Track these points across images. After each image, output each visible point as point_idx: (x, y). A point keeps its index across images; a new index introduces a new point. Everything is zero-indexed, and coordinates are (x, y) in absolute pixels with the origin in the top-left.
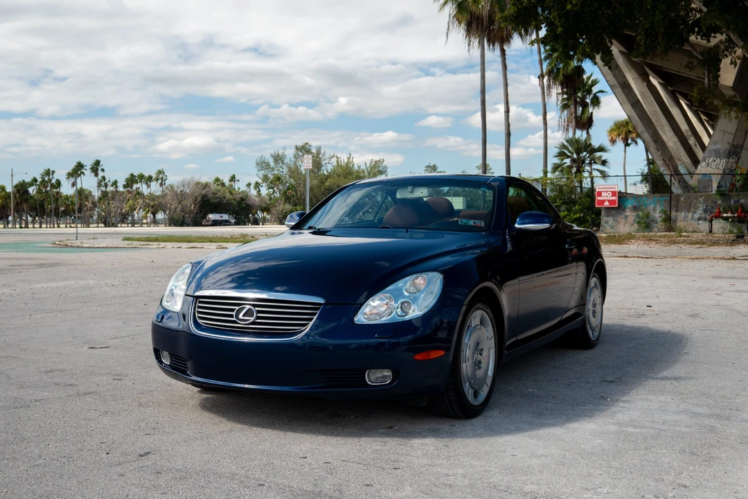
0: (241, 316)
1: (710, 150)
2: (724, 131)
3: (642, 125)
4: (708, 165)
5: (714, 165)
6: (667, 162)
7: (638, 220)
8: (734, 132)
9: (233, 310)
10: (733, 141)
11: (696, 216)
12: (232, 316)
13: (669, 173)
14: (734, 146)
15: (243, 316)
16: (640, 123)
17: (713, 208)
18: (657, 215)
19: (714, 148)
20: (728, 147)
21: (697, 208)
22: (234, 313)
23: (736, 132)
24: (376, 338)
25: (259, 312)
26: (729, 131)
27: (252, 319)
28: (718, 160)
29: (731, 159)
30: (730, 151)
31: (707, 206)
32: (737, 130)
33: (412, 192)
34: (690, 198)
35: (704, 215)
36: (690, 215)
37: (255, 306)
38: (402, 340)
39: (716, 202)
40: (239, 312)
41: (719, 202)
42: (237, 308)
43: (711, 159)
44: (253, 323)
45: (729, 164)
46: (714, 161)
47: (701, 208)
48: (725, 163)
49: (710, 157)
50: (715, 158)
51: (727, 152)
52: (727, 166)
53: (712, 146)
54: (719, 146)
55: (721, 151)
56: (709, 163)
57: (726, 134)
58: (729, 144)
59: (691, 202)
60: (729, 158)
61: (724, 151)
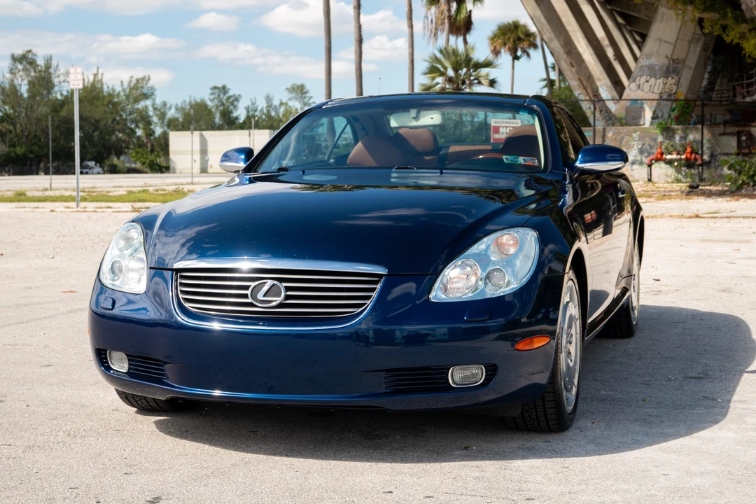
0: (260, 296)
1: (642, 67)
2: (660, 40)
3: (550, 30)
4: (639, 87)
5: (647, 87)
6: (585, 83)
8: (673, 41)
9: (247, 288)
10: (672, 55)
11: (630, 158)
12: (245, 296)
13: (588, 98)
14: (673, 60)
15: (264, 296)
16: (548, 27)
17: (651, 147)
19: (647, 63)
20: (666, 61)
21: (630, 147)
22: (249, 292)
23: (676, 42)
24: (467, 322)
25: (287, 289)
26: (667, 40)
27: (278, 300)
28: (652, 81)
29: (670, 78)
30: (668, 68)
31: (643, 145)
32: (677, 38)
33: (416, 118)
34: (619, 133)
35: (639, 158)
37: (281, 280)
38: (491, 323)
39: (655, 140)
40: (256, 290)
41: (660, 139)
42: (253, 284)
43: (644, 78)
44: (281, 305)
45: (667, 86)
46: (648, 81)
47: (636, 148)
48: (661, 84)
49: (641, 76)
50: (649, 78)
51: (665, 68)
52: (664, 88)
53: (645, 60)
54: (653, 61)
55: (657, 68)
56: (640, 85)
57: (663, 43)
58: (667, 57)
59: (622, 139)
60: (667, 78)
61: (661, 68)
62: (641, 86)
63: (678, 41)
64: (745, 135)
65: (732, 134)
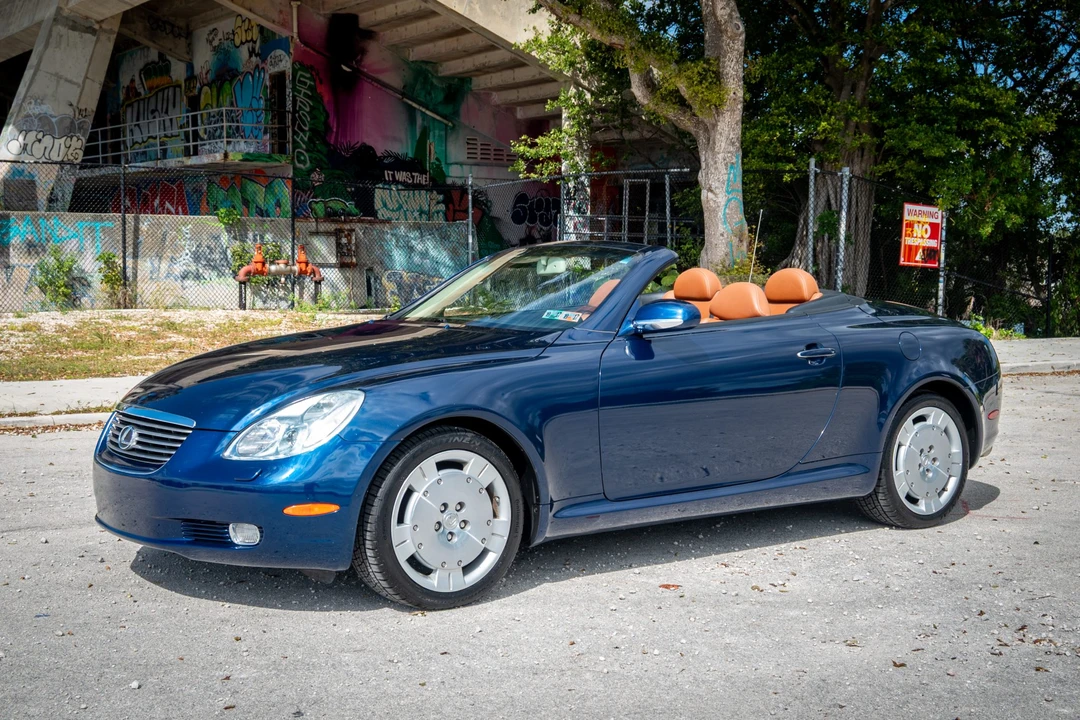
1: (28, 116)
2: (59, 77)
4: (25, 149)
5: (38, 149)
7: (40, 278)
8: (80, 81)
10: (78, 102)
11: (178, 269)
14: (80, 111)
17: (211, 252)
18: (90, 265)
19: (37, 112)
20: (69, 111)
21: (177, 249)
23: (84, 82)
26: (69, 77)
28: (48, 140)
29: (75, 139)
30: (72, 123)
31: (198, 246)
32: (86, 77)
35: (193, 268)
36: (164, 266)
43: (32, 136)
45: (72, 150)
46: (40, 141)
47: (187, 251)
48: (63, 146)
49: (27, 132)
50: (41, 134)
51: (67, 123)
52: (66, 154)
53: (32, 106)
54: (46, 108)
55: (54, 120)
56: (26, 145)
57: (62, 81)
58: (71, 105)
59: (164, 236)
60: (71, 137)
61: (61, 120)
62: (29, 148)
63: (87, 81)
64: (346, 236)
65: (327, 234)
